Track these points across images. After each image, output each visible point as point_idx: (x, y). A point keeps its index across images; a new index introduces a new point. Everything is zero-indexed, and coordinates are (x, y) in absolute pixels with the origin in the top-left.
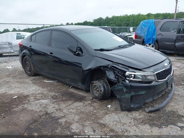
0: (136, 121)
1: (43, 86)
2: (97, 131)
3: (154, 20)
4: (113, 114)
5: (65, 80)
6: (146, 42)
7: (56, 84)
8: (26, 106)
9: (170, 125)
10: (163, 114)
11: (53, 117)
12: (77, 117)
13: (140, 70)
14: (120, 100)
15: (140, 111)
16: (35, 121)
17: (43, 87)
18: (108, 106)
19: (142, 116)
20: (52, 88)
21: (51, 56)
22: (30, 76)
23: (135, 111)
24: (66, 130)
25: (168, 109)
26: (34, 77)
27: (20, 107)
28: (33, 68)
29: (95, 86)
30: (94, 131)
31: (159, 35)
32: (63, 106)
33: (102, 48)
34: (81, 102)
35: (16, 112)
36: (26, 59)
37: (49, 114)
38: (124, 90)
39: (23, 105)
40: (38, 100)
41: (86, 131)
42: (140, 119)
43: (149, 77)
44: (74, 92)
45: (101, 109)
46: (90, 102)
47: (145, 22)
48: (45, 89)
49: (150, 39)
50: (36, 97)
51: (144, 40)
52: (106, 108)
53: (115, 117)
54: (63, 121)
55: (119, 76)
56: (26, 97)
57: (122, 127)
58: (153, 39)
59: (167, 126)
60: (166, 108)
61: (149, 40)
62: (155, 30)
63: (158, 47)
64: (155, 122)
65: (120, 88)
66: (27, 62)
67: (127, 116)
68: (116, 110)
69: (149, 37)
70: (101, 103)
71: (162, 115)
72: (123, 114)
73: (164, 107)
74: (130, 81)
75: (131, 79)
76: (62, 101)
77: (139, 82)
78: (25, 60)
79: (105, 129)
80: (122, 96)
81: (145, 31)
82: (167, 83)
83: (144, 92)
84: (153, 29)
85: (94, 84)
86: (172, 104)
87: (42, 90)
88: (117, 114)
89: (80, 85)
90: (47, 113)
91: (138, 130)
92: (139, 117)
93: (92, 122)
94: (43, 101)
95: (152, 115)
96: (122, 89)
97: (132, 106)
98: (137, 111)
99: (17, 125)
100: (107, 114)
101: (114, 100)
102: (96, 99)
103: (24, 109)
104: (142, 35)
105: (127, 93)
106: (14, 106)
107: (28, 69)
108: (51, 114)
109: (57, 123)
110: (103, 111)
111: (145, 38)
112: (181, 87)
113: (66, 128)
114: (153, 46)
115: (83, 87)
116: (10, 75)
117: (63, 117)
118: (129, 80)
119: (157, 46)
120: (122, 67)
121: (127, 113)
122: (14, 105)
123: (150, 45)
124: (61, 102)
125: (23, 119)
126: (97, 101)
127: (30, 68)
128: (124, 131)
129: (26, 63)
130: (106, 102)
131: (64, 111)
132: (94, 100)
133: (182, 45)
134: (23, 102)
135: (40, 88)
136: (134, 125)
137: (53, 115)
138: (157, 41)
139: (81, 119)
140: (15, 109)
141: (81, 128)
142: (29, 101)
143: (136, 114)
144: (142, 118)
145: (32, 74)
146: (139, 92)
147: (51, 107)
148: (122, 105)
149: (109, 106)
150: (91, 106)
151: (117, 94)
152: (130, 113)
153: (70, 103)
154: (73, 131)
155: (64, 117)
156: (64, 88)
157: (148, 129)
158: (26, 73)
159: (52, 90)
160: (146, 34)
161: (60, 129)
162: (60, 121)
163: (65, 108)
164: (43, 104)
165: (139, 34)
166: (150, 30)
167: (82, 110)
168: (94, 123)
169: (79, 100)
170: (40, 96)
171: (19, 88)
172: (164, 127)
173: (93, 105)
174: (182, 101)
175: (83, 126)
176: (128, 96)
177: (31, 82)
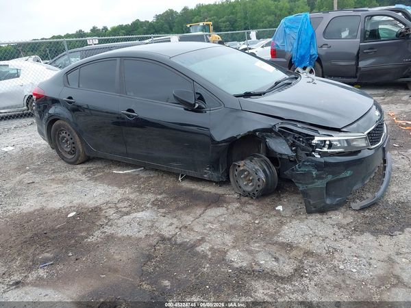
0: (342, 229)
1: (120, 182)
2: (281, 258)
3: (309, 15)
4: (295, 222)
5: (170, 165)
6: (296, 64)
7: (144, 175)
8: (109, 230)
9: (407, 229)
10: (385, 209)
11: (180, 245)
12: (228, 239)
13: (339, 130)
14: (305, 194)
15: (343, 209)
16: (149, 258)
17: (121, 186)
18: (277, 208)
19: (350, 219)
20: (142, 186)
21: (129, 116)
22: (74, 163)
23: (333, 210)
24: (221, 265)
25: (391, 199)
26: (85, 166)
27: (97, 233)
28: (80, 146)
29: (244, 171)
30: (277, 259)
31: (321, 47)
32: (188, 219)
33: (248, 91)
34: (219, 207)
35: (95, 246)
36: (59, 126)
37: (169, 239)
38: (314, 173)
39: (102, 230)
40: (128, 213)
41: (261, 262)
42: (348, 224)
43: (355, 143)
44: (193, 187)
45: (267, 215)
46: (238, 205)
47: (290, 20)
48: (128, 190)
49: (304, 56)
50: (117, 208)
51: (291, 59)
52: (274, 213)
53: (301, 228)
54: (203, 248)
55: (297, 146)
56: (96, 210)
57: (325, 245)
58: (311, 56)
59: (402, 230)
60: (386, 198)
61: (303, 58)
62: (313, 37)
63: (323, 72)
64: (378, 227)
65: (304, 169)
66: (64, 134)
67: (324, 222)
68: (296, 213)
69: (302, 52)
70: (260, 204)
71: (385, 212)
72: (313, 219)
73: (383, 196)
74: (323, 154)
75: (325, 150)
76: (178, 208)
77: (339, 154)
78: (56, 130)
79: (294, 253)
80: (310, 186)
81: (292, 41)
82: (384, 149)
83: (348, 173)
84: (310, 35)
85: (241, 168)
86: (394, 188)
87: (121, 191)
88: (302, 220)
89: (206, 173)
90: (163, 239)
91: (355, 246)
92: (345, 222)
93: (263, 244)
94: (140, 215)
95: (367, 213)
96: (309, 173)
97: (328, 201)
98: (336, 209)
99: (116, 271)
100: (282, 224)
101: (282, 195)
102: (247, 196)
103: (110, 238)
104: (288, 48)
105: (319, 177)
106: (82, 234)
107: (68, 150)
108: (173, 239)
109: (196, 254)
110: (274, 219)
111: (294, 55)
112: (396, 152)
113: (219, 262)
114: (311, 72)
115: (215, 176)
116: (24, 166)
117: (200, 240)
118: (320, 153)
119: (320, 70)
120: (303, 128)
121: (318, 216)
122: (80, 231)
123: (304, 68)
124: (180, 212)
125: (121, 256)
126: (250, 201)
127: (73, 145)
128: (331, 250)
129: (59, 137)
130: (268, 200)
131: (197, 228)
132: (244, 199)
133: (371, 64)
134: (97, 223)
135: (115, 188)
136: (342, 237)
137: (179, 241)
138: (319, 60)
139: (236, 240)
140: (89, 240)
141: (249, 257)
142: (109, 220)
143: (337, 217)
144: (352, 222)
145: (80, 159)
146: (340, 173)
147: (165, 225)
148: (309, 202)
149: (280, 208)
150: (244, 211)
151: (300, 183)
152: (325, 216)
153: (199, 211)
154: (236, 265)
155: (202, 240)
156: (168, 182)
157: (372, 241)
158: (63, 158)
159: (144, 189)
160: (295, 46)
161: (208, 265)
162: (199, 249)
163: (195, 223)
164: (144, 220)
165: (281, 48)
166: (304, 37)
167: (231, 223)
168: (267, 244)
169: (213, 203)
170: (126, 204)
171: (65, 193)
172: (397, 233)
173: (246, 209)
174: (409, 180)
175: (250, 252)
176: (320, 184)
177: (84, 177)
